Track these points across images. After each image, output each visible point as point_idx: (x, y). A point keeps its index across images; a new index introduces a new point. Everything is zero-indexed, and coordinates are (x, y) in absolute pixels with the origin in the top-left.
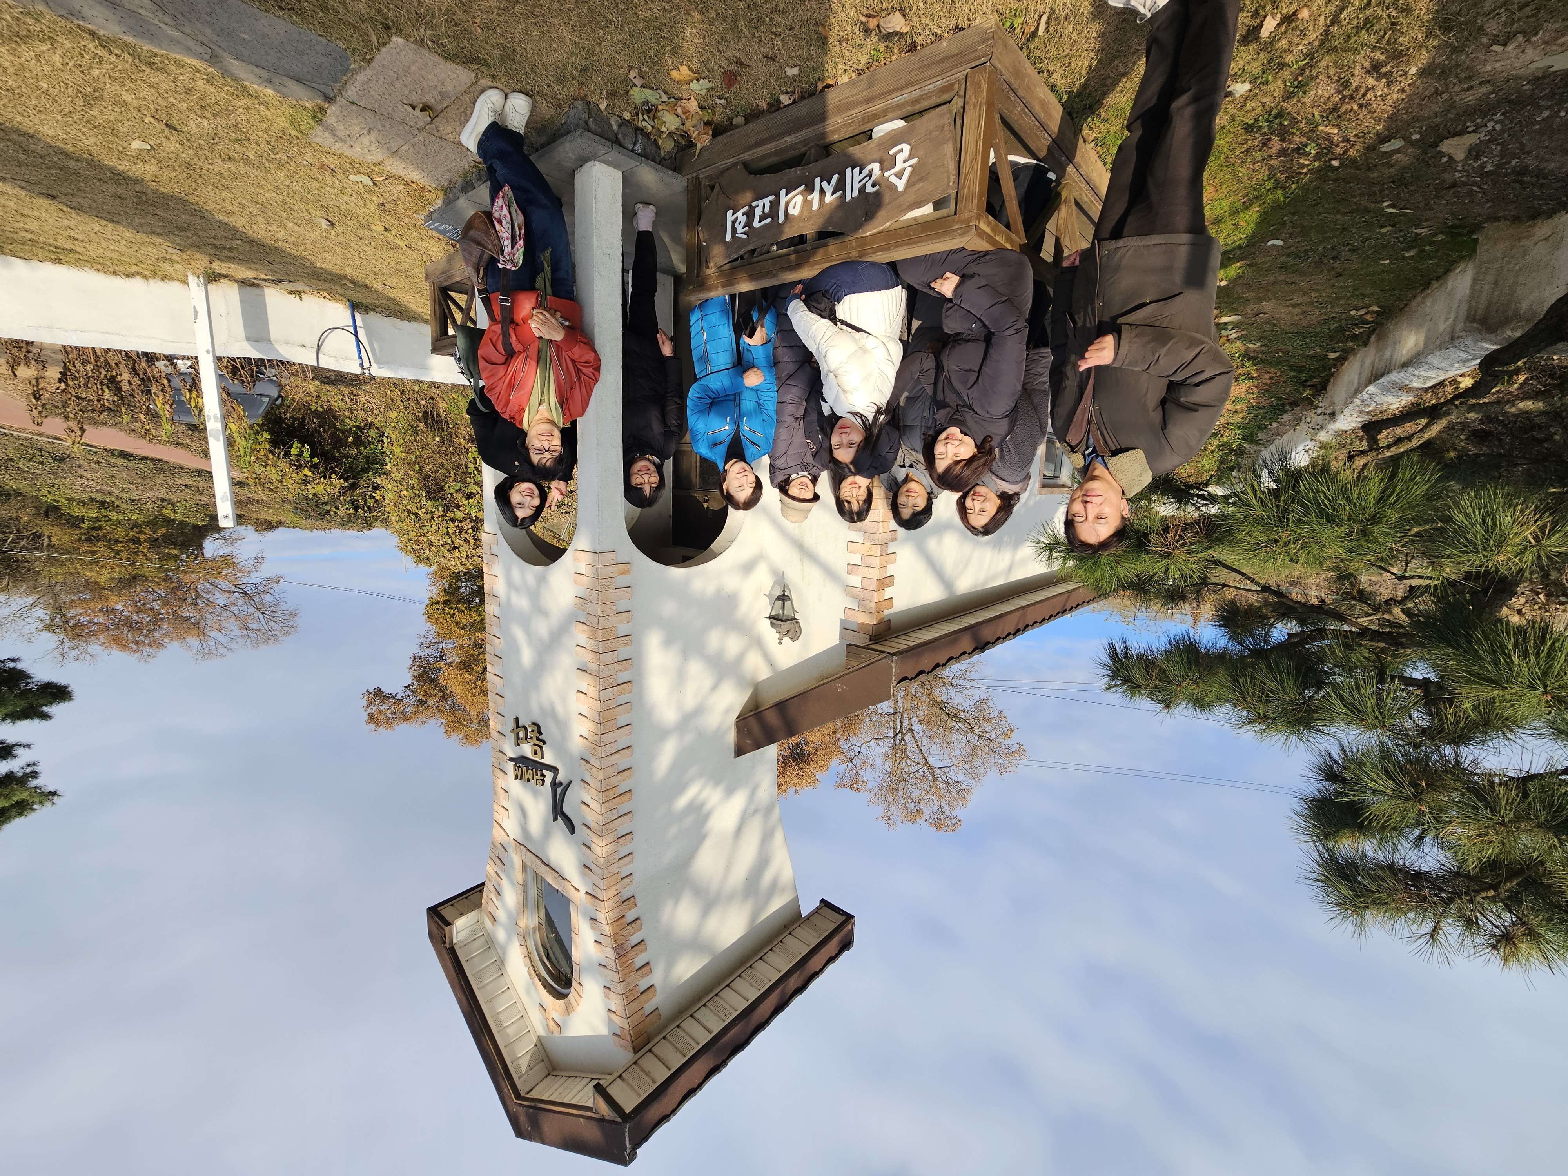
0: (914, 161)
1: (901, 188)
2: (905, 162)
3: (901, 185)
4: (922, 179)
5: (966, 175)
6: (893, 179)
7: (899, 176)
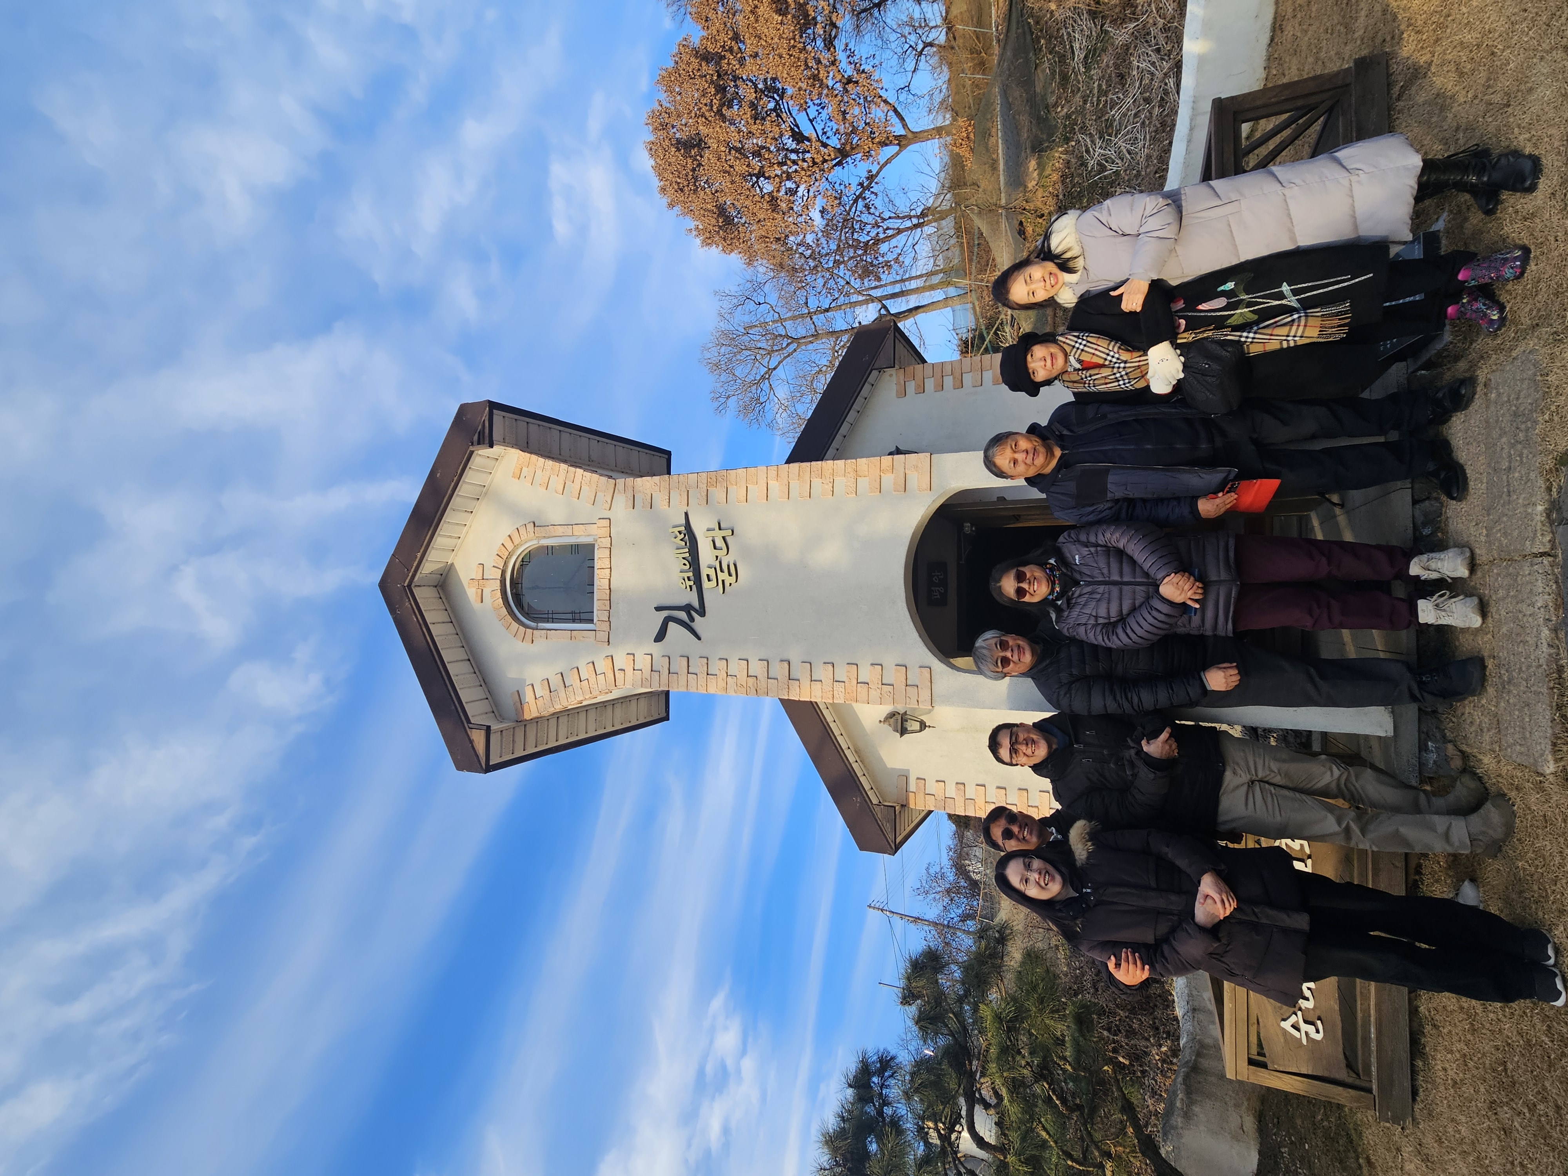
0: (1304, 1041)
1: (1283, 1024)
2: (1306, 1033)
3: (1286, 1025)
4: (1286, 1040)
5: (1280, 1078)
6: (1293, 1018)
7: (1295, 1027)
